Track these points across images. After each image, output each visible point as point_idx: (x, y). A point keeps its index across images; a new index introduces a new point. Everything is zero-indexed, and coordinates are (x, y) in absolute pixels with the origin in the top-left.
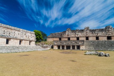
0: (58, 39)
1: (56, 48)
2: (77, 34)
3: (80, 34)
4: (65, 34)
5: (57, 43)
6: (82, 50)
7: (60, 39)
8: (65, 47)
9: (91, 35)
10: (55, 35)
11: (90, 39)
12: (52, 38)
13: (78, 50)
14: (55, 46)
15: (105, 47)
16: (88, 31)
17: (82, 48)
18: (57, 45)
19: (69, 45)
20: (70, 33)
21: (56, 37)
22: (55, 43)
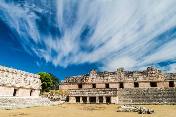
0: (77, 86)
1: (73, 100)
2: (106, 78)
3: (110, 79)
4: (88, 78)
5: (75, 93)
6: (114, 104)
7: (80, 86)
8: (88, 100)
9: (127, 80)
10: (72, 80)
11: (126, 86)
12: (67, 84)
13: (108, 103)
14: (72, 98)
15: (148, 98)
16: (122, 75)
17: (114, 100)
18: (75, 97)
19: (94, 95)
20: (95, 77)
21: (74, 84)
22: (72, 93)
